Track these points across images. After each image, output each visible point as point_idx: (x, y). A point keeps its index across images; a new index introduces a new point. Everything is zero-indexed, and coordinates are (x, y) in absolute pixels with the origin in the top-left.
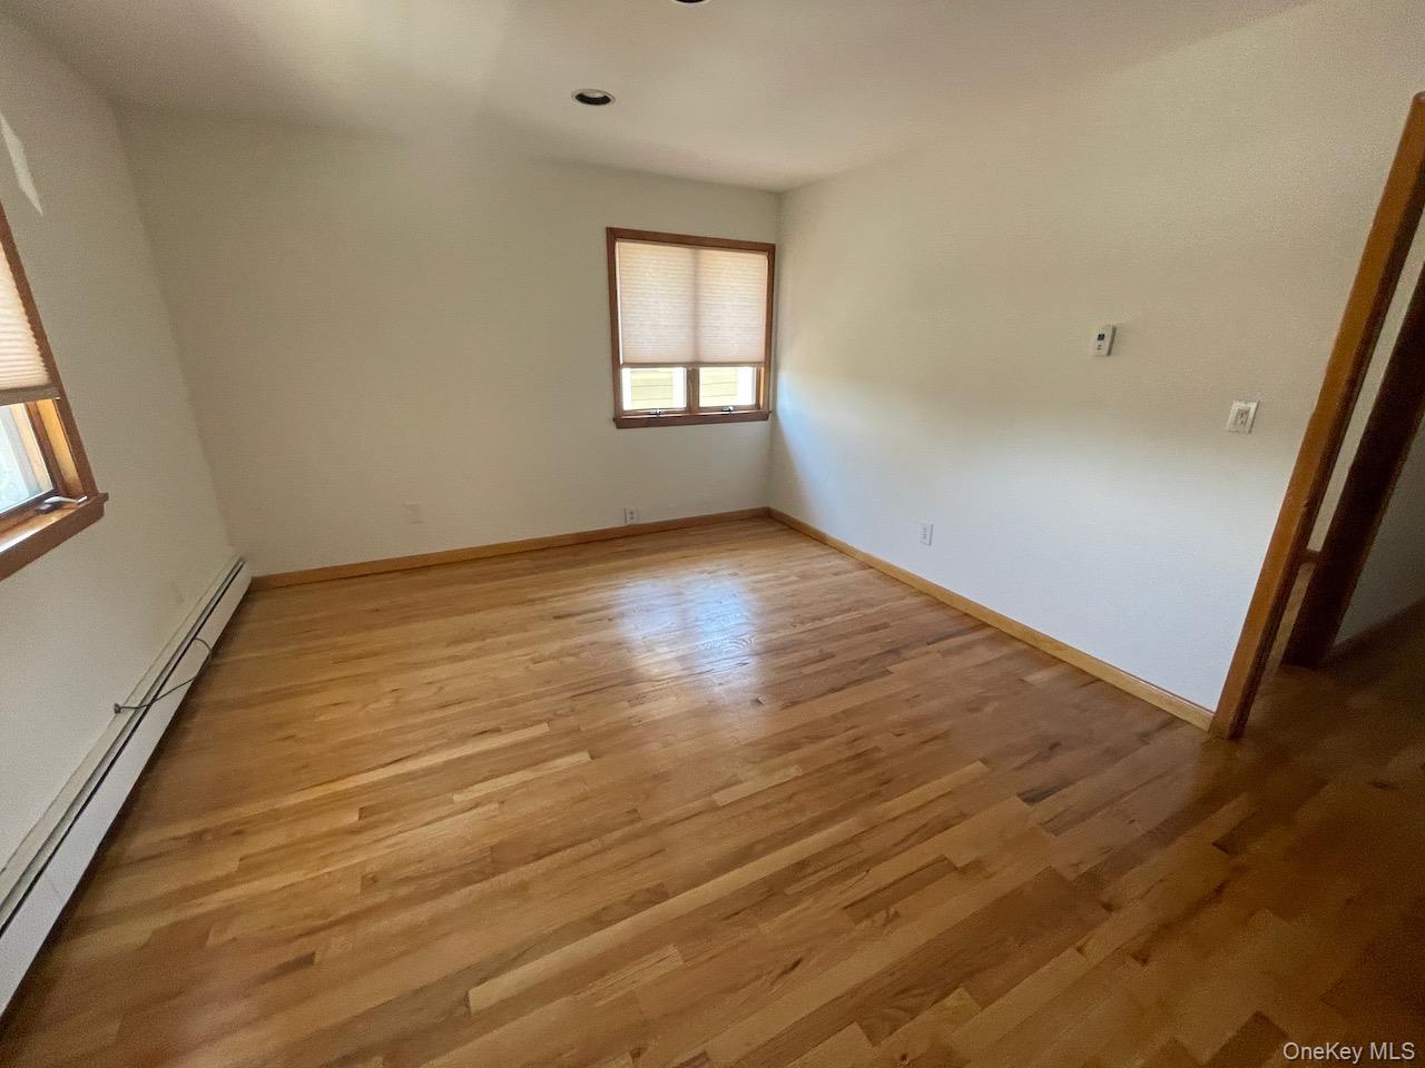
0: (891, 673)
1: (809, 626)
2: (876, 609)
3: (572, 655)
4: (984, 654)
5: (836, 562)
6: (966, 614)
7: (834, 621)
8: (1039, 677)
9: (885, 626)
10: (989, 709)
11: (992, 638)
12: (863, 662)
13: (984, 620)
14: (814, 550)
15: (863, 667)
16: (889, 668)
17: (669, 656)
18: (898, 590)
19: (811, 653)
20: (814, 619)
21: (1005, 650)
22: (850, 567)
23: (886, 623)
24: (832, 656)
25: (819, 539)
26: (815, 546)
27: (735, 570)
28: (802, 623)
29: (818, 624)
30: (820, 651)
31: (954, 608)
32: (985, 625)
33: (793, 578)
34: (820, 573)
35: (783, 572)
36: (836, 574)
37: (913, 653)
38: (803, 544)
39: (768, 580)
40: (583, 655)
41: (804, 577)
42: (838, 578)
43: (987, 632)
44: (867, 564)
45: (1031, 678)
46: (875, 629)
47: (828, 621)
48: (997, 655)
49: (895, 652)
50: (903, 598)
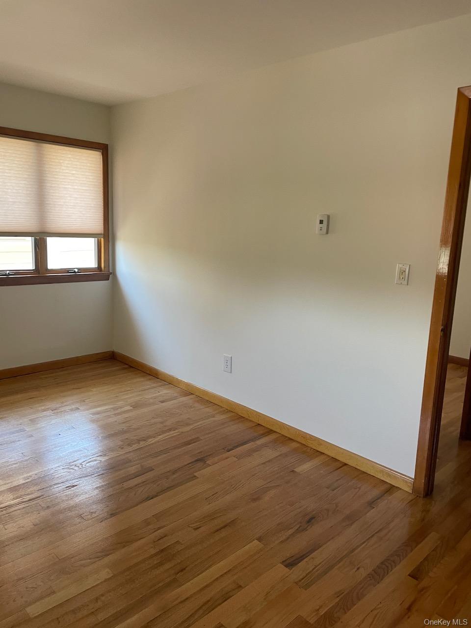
0: (197, 478)
1: (135, 446)
2: (191, 427)
4: (270, 453)
5: (164, 392)
7: (156, 439)
8: (305, 467)
9: (196, 440)
10: (267, 498)
11: (275, 441)
12: (175, 472)
13: (271, 428)
14: (147, 383)
15: (175, 476)
16: (196, 474)
17: (2, 488)
18: (209, 410)
19: (132, 470)
20: (139, 441)
21: (284, 449)
22: (176, 395)
23: (198, 438)
24: (151, 470)
25: (152, 374)
27: (77, 405)
28: (129, 445)
29: (142, 444)
30: (142, 466)
31: (251, 421)
32: (270, 432)
33: (127, 408)
34: (151, 401)
35: (120, 403)
36: (162, 402)
37: (216, 459)
38: (138, 380)
39: (105, 411)
41: (136, 406)
42: (163, 404)
43: (273, 437)
44: (189, 391)
45: (298, 470)
46: (189, 443)
47: (151, 441)
48: (277, 454)
49: (201, 460)
50: (213, 416)
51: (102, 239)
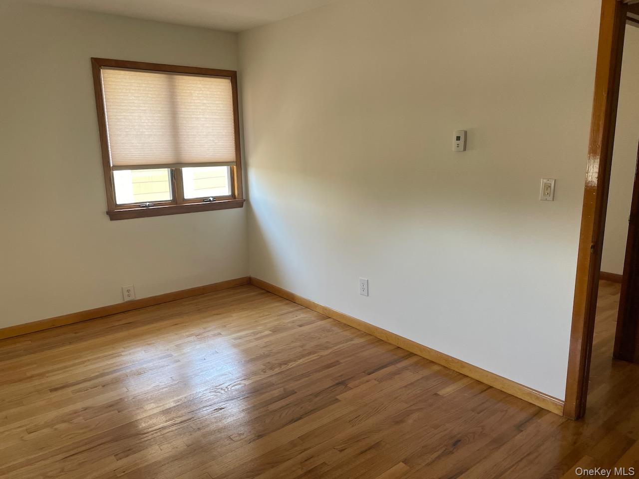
0: (340, 401)
1: (277, 370)
2: (330, 351)
3: (64, 422)
4: (410, 376)
5: (302, 316)
6: (399, 347)
7: (297, 363)
8: (448, 390)
9: (337, 363)
10: (410, 421)
11: (416, 364)
12: (317, 395)
13: (411, 350)
14: (285, 308)
15: (318, 399)
16: (338, 397)
17: (155, 411)
18: (347, 334)
19: (276, 393)
20: (280, 365)
21: (425, 372)
22: (313, 319)
23: (337, 361)
24: (293, 392)
25: (288, 298)
26: (287, 304)
27: (219, 331)
28: (272, 369)
29: (284, 368)
30: (285, 390)
31: (390, 344)
32: (411, 355)
33: (267, 332)
34: (289, 325)
35: (260, 328)
36: (300, 326)
37: (357, 382)
38: (277, 304)
39: (246, 336)
40: (75, 421)
41: (275, 330)
42: (302, 328)
43: (413, 360)
44: (326, 315)
45: (442, 392)
46: (329, 366)
47: (292, 365)
48: (420, 377)
49: (343, 383)
50: (352, 340)
51: (235, 167)
